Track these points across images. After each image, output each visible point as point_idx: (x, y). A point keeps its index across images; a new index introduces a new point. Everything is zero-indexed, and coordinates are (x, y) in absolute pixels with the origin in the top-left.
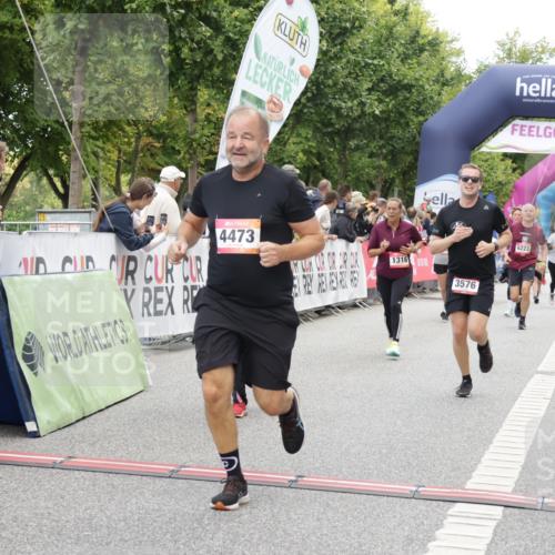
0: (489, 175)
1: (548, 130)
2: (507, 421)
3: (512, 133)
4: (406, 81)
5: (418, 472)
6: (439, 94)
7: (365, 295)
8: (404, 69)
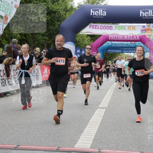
0: (82, 42)
1: (102, 27)
2: (89, 124)
3: (90, 28)
4: (54, 10)
5: (58, 143)
6: (65, 15)
7: (41, 83)
8: (53, 6)
